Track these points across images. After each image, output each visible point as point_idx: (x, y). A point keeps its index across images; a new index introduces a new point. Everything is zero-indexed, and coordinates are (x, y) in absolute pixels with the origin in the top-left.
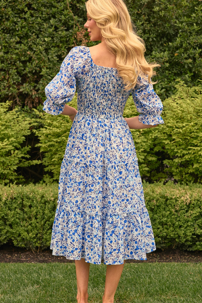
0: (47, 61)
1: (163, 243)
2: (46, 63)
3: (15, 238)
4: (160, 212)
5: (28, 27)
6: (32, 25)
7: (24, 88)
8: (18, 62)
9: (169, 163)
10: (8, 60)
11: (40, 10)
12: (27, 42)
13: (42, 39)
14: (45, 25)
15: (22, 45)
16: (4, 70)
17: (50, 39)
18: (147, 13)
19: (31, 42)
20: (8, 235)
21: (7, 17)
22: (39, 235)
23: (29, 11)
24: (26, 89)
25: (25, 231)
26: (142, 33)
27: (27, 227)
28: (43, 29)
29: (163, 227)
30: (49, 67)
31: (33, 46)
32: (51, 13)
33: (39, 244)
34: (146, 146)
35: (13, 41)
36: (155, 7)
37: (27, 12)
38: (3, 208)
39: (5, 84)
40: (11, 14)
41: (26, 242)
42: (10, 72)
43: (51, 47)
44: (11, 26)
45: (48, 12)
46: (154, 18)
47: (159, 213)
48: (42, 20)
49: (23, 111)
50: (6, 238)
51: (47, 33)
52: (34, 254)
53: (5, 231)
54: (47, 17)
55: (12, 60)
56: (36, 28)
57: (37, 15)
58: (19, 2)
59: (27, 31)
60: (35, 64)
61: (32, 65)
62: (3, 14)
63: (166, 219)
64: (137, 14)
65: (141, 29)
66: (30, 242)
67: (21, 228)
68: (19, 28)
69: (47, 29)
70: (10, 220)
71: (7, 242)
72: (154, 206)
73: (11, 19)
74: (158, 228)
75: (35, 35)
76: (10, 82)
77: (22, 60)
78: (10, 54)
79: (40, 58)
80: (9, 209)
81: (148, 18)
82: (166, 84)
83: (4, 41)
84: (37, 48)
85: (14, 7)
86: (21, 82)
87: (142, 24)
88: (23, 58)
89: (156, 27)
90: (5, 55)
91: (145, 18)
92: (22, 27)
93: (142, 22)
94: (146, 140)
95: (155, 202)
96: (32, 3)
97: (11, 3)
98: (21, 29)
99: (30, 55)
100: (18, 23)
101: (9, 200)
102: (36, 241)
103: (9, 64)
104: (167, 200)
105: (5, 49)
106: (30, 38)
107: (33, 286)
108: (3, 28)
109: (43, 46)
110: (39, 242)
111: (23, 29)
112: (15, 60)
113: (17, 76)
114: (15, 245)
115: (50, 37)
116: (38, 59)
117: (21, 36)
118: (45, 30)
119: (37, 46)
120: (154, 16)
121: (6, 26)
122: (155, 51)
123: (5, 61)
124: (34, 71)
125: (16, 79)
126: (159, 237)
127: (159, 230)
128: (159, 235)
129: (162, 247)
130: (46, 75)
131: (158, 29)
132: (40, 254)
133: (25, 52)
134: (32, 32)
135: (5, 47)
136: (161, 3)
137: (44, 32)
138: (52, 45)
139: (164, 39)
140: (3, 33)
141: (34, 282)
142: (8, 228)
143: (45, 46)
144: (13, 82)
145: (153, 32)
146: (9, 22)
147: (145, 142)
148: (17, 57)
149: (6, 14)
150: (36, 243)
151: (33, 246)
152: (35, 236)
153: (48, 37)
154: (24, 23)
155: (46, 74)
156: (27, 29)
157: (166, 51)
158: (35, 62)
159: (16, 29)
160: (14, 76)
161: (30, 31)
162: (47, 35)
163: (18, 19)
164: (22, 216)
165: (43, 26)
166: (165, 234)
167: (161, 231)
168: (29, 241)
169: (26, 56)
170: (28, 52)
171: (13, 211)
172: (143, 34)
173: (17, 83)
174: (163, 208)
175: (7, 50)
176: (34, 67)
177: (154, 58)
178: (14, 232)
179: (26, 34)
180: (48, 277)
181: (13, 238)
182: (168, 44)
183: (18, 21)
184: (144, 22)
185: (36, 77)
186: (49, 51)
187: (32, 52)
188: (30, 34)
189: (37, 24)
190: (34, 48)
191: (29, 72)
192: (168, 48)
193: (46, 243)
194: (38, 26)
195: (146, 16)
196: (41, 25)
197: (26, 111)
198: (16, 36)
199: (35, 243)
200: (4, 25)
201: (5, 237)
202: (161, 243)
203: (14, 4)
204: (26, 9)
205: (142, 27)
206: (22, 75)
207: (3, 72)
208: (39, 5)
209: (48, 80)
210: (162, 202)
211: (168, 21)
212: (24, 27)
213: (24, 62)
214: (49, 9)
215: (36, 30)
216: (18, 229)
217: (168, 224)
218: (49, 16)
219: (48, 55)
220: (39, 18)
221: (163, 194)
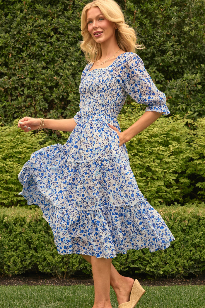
0: (75, 86)
1: (196, 267)
2: (73, 88)
3: (40, 262)
4: (193, 233)
5: (55, 52)
6: (58, 49)
7: (51, 115)
8: (45, 88)
9: (202, 185)
10: (35, 86)
11: (66, 34)
12: (53, 68)
13: (69, 63)
14: (72, 49)
15: (49, 70)
16: (31, 97)
17: (77, 63)
18: (177, 33)
19: (58, 66)
20: (32, 260)
21: (33, 42)
22: (65, 259)
23: (55, 35)
24: (53, 116)
25: (50, 255)
26: (173, 54)
27: (53, 250)
28: (69, 53)
29: (196, 249)
30: (77, 92)
31: (59, 70)
32: (77, 37)
33: (65, 269)
34: (177, 167)
35: (39, 66)
36: (185, 27)
37: (53, 36)
38: (28, 231)
39: (32, 110)
40: (36, 38)
41: (51, 267)
42: (37, 98)
43: (78, 71)
44: (37, 51)
45: (74, 36)
46: (184, 39)
47: (191, 235)
48: (68, 44)
49: (51, 139)
50: (30, 263)
51: (74, 56)
52: (60, 280)
53: (30, 255)
54: (73, 41)
55: (38, 86)
56: (63, 52)
57: (64, 39)
58: (45, 26)
59: (53, 56)
60: (61, 89)
61: (59, 90)
62: (28, 39)
63: (198, 240)
64: (167, 35)
65: (171, 50)
66: (55, 267)
67: (46, 252)
68: (45, 53)
69: (73, 53)
70: (34, 243)
71: (31, 268)
72: (186, 226)
73: (37, 44)
74: (191, 251)
75: (62, 59)
76: (36, 109)
77: (48, 85)
78: (37, 79)
79: (67, 83)
80: (34, 232)
81: (178, 39)
82: (199, 108)
83: (30, 67)
84: (64, 73)
85: (40, 31)
86: (47, 108)
87: (172, 46)
88: (49, 83)
89: (187, 49)
90: (32, 81)
91: (175, 39)
92: (48, 52)
93: (172, 43)
94: (176, 160)
95: (186, 222)
96: (58, 27)
97: (37, 28)
98: (48, 54)
99: (56, 80)
100: (44, 48)
101: (33, 222)
102: (62, 266)
103: (35, 90)
104: (199, 220)
105: (31, 74)
106: (57, 63)
107: (55, 302)
108: (28, 53)
109: (69, 70)
110: (65, 267)
111: (49, 54)
112: (42, 85)
113: (44, 102)
114: (40, 270)
115: (77, 61)
116: (65, 84)
117: (47, 62)
118: (72, 54)
119: (63, 70)
120: (184, 37)
121: (32, 51)
122: (187, 74)
123: (32, 87)
124: (61, 97)
125: (43, 105)
126: (192, 260)
127: (192, 252)
128: (192, 258)
129: (196, 272)
130: (74, 101)
131: (189, 50)
132: (66, 280)
133: (52, 77)
134: (58, 56)
135: (31, 72)
136: (191, 22)
137: (71, 56)
138: (79, 70)
139: (195, 61)
140: (29, 59)
141: (57, 299)
142: (32, 252)
143: (72, 70)
144: (39, 109)
145: (184, 53)
146: (35, 47)
147: (175, 162)
148: (44, 82)
149: (32, 39)
150: (63, 268)
151: (59, 271)
152: (60, 259)
153: (74, 62)
154: (50, 48)
155: (74, 99)
156: (53, 53)
157: (199, 74)
158: (62, 87)
159: (42, 54)
160: (41, 102)
161: (57, 56)
162: (74, 60)
163: (43, 44)
164: (47, 239)
165: (70, 50)
166: (198, 256)
167: (194, 254)
168: (55, 265)
169: (53, 82)
170: (55, 77)
171: (38, 234)
172: (173, 56)
173: (43, 110)
174: (195, 229)
175: (33, 76)
176: (61, 92)
177: (185, 80)
178: (39, 256)
179: (52, 59)
180: (71, 295)
181: (38, 263)
182: (201, 65)
183: (44, 46)
184: (174, 44)
185: (63, 103)
186: (76, 76)
187: (58, 77)
188: (57, 59)
189: (63, 48)
190: (61, 72)
191: (56, 98)
192: (201, 70)
193: (72, 268)
194: (65, 50)
195: (176, 37)
196: (68, 49)
197: (54, 139)
198: (42, 61)
199: (61, 267)
200: (30, 50)
201: (29, 261)
202: (194, 268)
203: (40, 28)
204: (52, 33)
205: (172, 49)
206: (49, 102)
207: (30, 99)
208: (65, 29)
209: (75, 105)
210: (194, 222)
211: (199, 41)
212: (50, 52)
213: (51, 88)
214: (76, 33)
215: (63, 55)
216: (43, 252)
217: (201, 245)
218: (75, 39)
219: (75, 80)
220: (65, 42)
221: (195, 214)
